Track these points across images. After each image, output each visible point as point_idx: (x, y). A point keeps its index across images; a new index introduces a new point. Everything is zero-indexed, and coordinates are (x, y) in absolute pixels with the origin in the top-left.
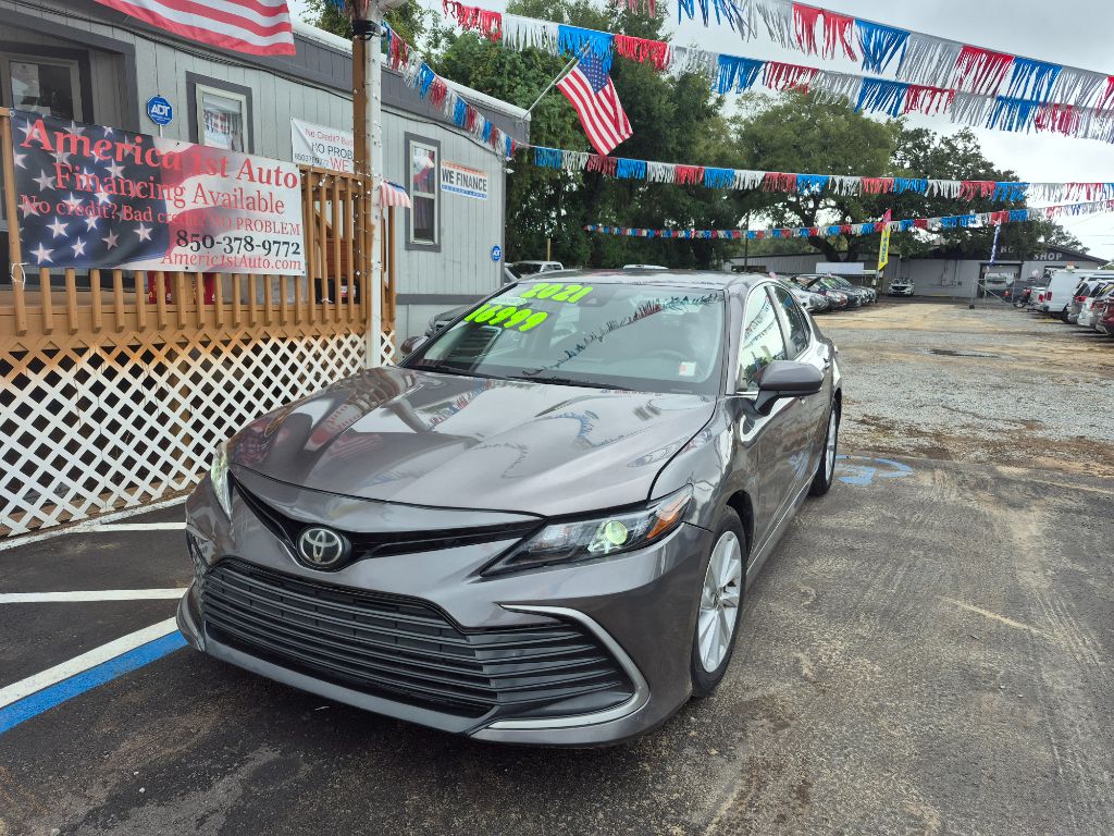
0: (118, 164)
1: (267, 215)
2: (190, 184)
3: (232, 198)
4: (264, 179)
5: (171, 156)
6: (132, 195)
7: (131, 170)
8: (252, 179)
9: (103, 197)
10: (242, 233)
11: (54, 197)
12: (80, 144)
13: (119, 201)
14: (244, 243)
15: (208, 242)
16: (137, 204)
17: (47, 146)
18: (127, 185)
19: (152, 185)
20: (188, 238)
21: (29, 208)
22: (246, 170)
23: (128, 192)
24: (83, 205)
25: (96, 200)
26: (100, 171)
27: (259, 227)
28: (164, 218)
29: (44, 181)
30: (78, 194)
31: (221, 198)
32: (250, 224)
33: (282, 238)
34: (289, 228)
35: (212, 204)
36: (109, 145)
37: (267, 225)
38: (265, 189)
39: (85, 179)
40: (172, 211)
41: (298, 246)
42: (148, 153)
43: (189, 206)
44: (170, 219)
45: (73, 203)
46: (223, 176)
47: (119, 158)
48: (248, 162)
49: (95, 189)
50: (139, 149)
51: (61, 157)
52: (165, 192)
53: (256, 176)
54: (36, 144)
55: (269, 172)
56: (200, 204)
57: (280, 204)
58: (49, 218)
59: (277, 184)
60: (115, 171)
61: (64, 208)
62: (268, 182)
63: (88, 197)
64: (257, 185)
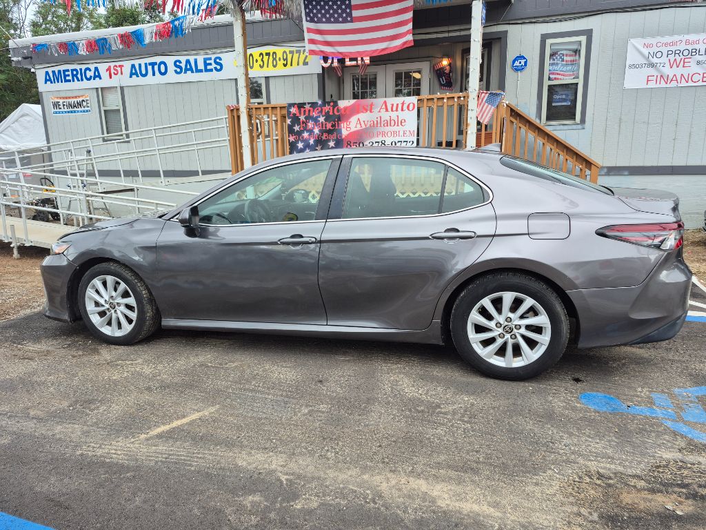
0: (323, 116)
1: (396, 128)
2: (354, 120)
3: (375, 122)
4: (394, 109)
5: (346, 108)
6: (328, 129)
7: (328, 118)
8: (387, 110)
9: (316, 131)
10: (380, 139)
11: (299, 133)
12: (309, 111)
13: (322, 132)
14: (380, 144)
15: (361, 145)
16: (329, 132)
17: (298, 115)
18: (326, 124)
19: (336, 123)
20: (352, 144)
21: (292, 139)
22: (384, 106)
23: (326, 127)
24: (309, 135)
25: (314, 132)
26: (316, 120)
27: (389, 134)
28: (341, 137)
29: (296, 128)
30: (308, 131)
31: (369, 123)
32: (383, 134)
33: (402, 139)
34: (408, 133)
35: (364, 127)
36: (320, 109)
37: (395, 133)
38: (394, 115)
39: (310, 125)
40: (345, 133)
41: (413, 142)
42: (336, 109)
43: (353, 129)
44: (343, 137)
45: (306, 135)
46: (371, 112)
47: (324, 113)
48: (385, 102)
49: (314, 128)
50: (331, 108)
51: (302, 118)
52: (342, 125)
53: (389, 109)
54: (295, 114)
55: (398, 105)
56: (359, 127)
57: (403, 121)
58: (297, 142)
59: (402, 110)
60: (322, 119)
61: (303, 137)
62: (397, 110)
63: (311, 131)
64: (390, 113)
